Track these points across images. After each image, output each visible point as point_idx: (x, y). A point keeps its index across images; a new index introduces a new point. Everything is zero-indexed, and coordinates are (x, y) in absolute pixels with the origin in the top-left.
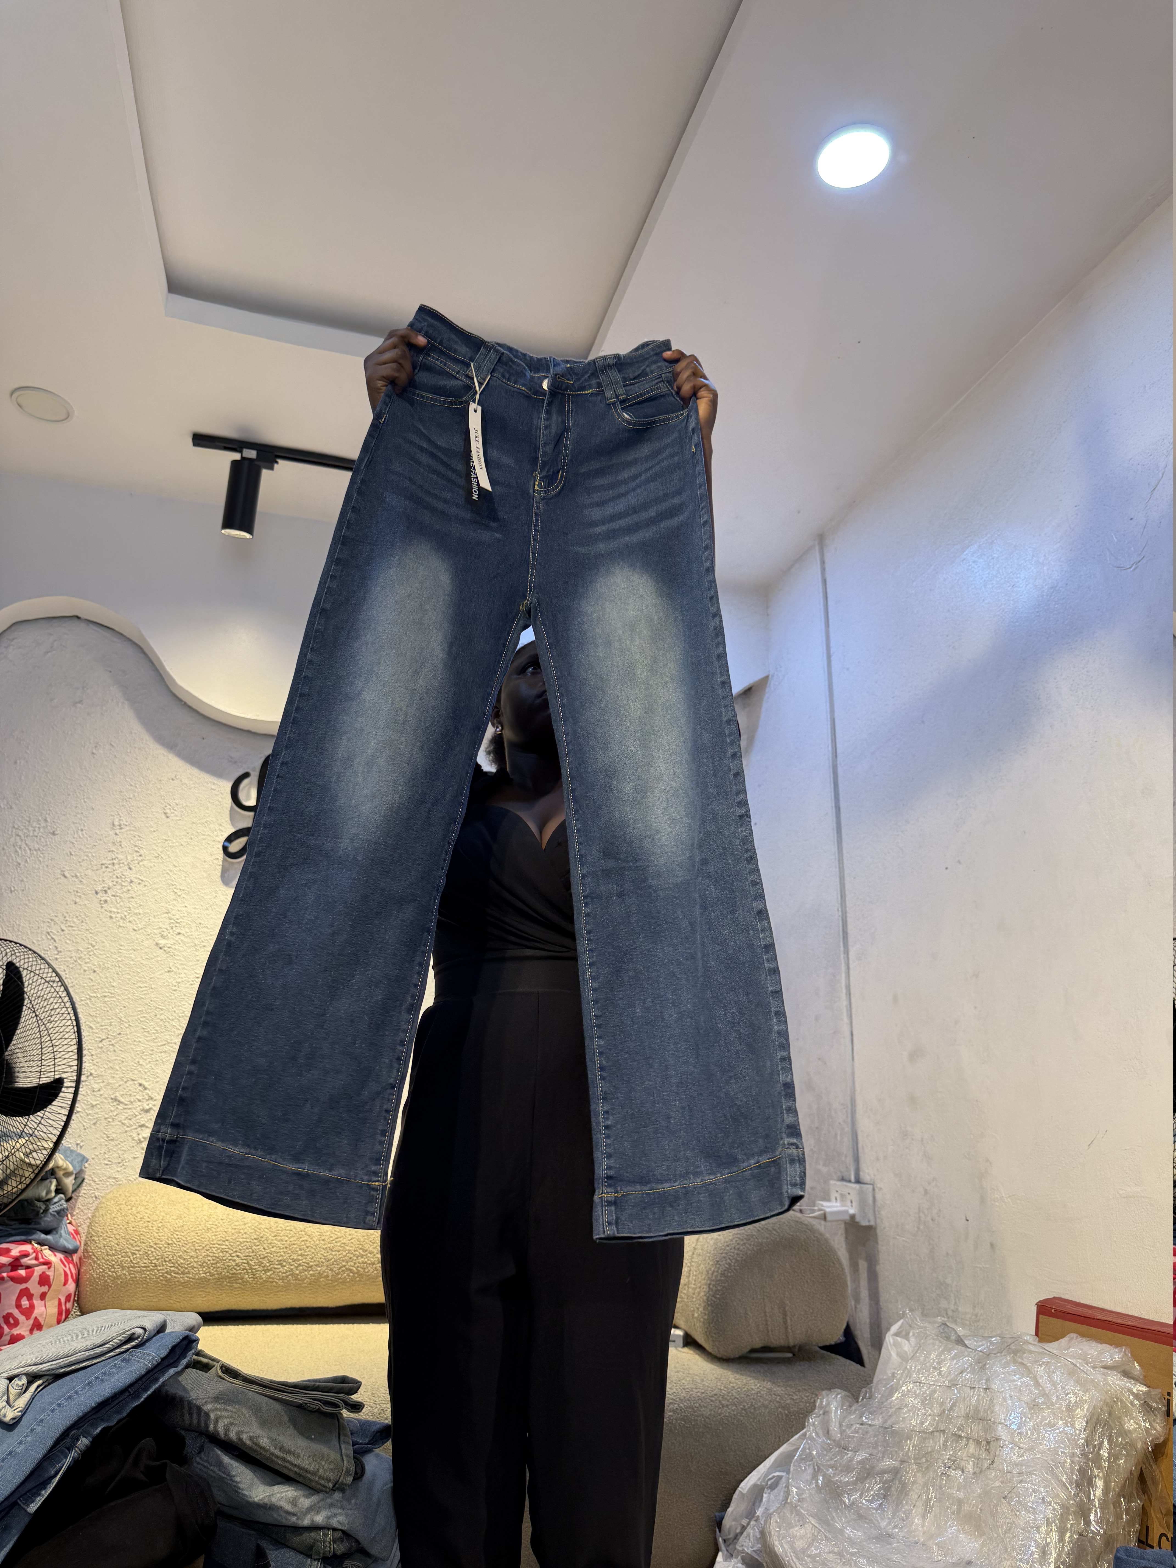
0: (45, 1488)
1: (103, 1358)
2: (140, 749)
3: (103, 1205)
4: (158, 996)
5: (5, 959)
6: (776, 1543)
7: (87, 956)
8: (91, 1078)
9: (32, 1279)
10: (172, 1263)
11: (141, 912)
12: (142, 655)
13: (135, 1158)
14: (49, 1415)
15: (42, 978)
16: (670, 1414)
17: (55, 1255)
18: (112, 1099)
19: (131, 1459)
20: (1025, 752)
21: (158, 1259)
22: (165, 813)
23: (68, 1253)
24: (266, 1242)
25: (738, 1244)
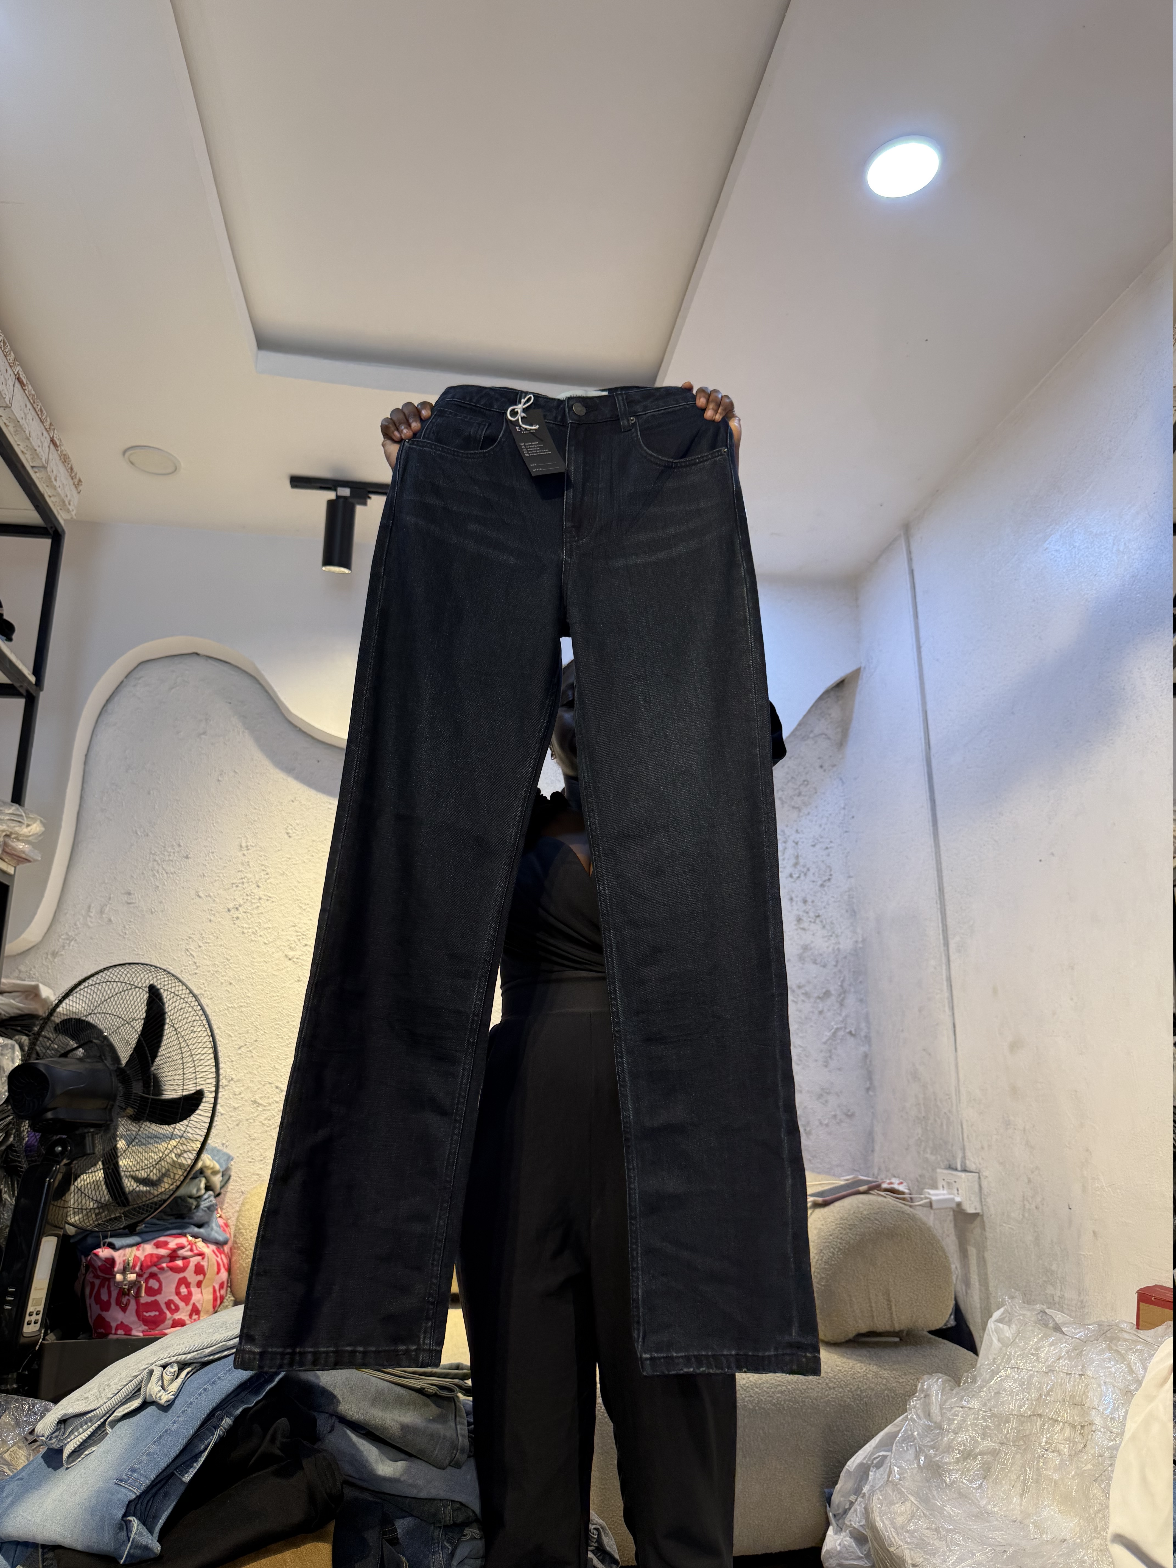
0: (196, 1461)
2: (261, 774)
3: (248, 1200)
5: (147, 982)
6: (878, 1519)
8: (232, 1082)
9: (189, 1268)
11: (271, 926)
12: (258, 686)
14: (197, 1398)
15: (181, 998)
16: (779, 1395)
17: (208, 1247)
18: (252, 1101)
19: (268, 1437)
20: (1113, 744)
22: (288, 833)
23: (220, 1244)
25: (841, 1233)
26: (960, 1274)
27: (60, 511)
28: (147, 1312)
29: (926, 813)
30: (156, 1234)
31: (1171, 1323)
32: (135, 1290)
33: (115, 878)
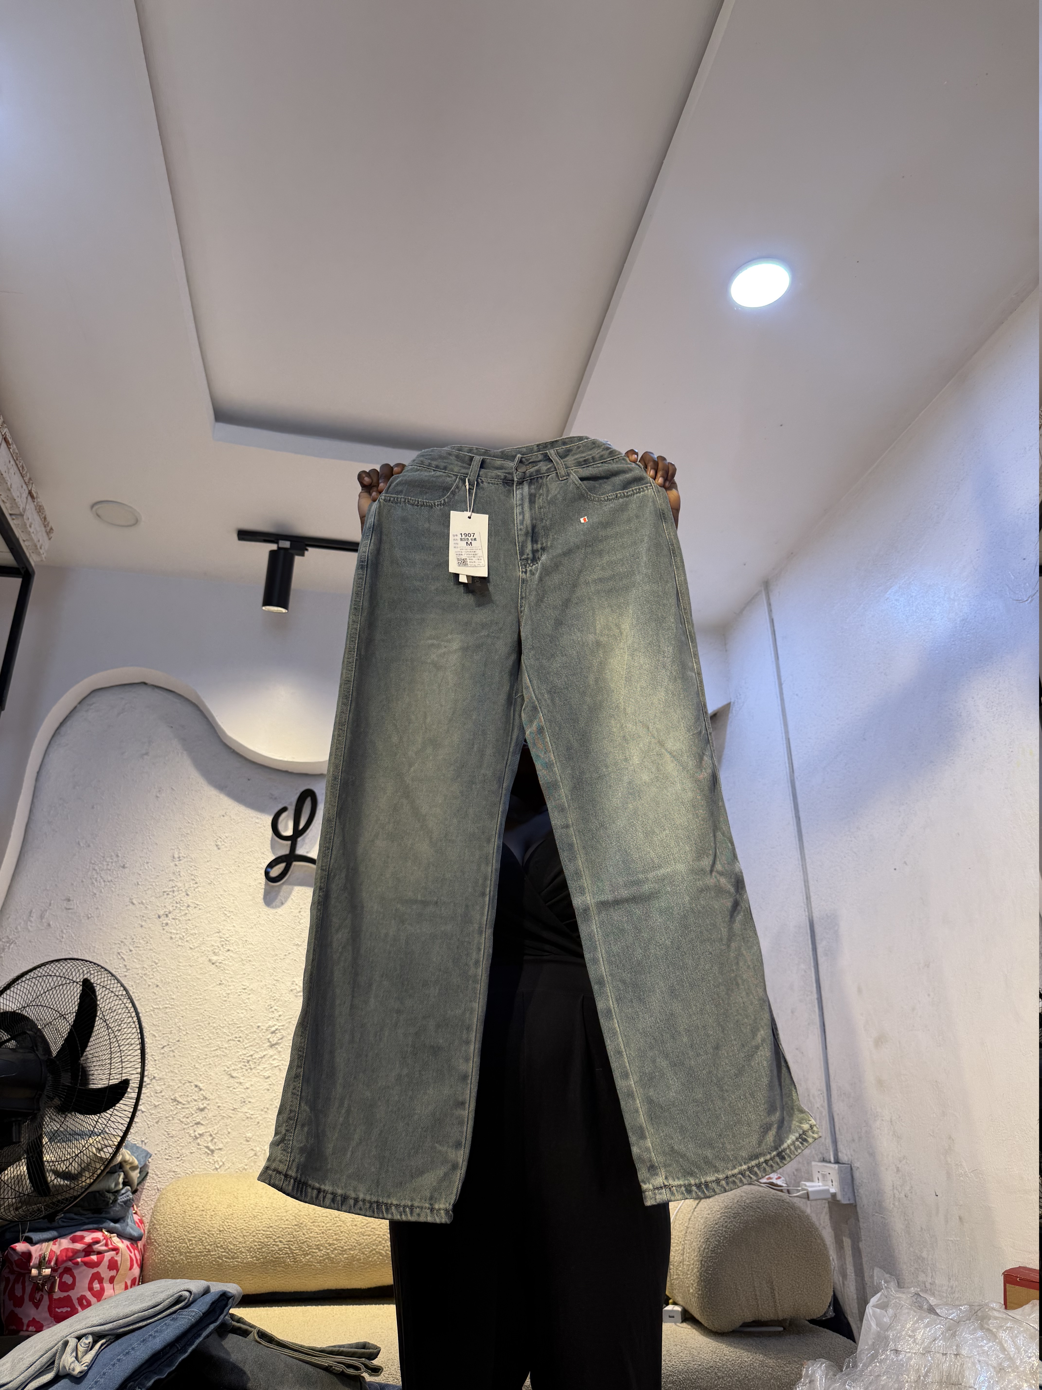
1: (156, 1318)
2: (196, 791)
3: (164, 1196)
4: (211, 1006)
5: (81, 976)
7: (151, 973)
8: (154, 1081)
9: (103, 1263)
10: (223, 1248)
11: (197, 932)
12: (198, 712)
13: (191, 1153)
14: (110, 1369)
15: (112, 992)
17: (123, 1242)
18: (172, 1099)
20: (953, 763)
21: (211, 1245)
22: (217, 846)
23: (134, 1240)
24: (305, 1228)
25: (726, 1222)
26: (837, 1265)
27: (32, 554)
28: (59, 1308)
29: (792, 828)
30: (73, 1229)
31: (1037, 1302)
32: (49, 1286)
33: (56, 885)
